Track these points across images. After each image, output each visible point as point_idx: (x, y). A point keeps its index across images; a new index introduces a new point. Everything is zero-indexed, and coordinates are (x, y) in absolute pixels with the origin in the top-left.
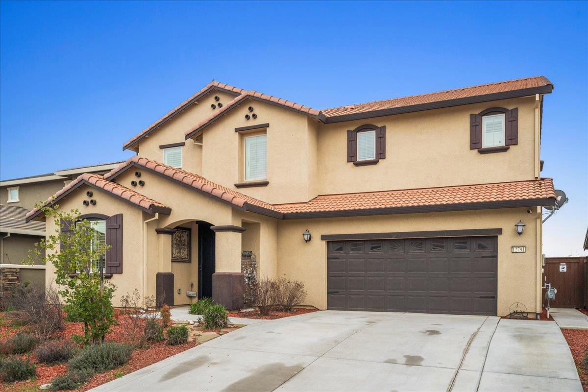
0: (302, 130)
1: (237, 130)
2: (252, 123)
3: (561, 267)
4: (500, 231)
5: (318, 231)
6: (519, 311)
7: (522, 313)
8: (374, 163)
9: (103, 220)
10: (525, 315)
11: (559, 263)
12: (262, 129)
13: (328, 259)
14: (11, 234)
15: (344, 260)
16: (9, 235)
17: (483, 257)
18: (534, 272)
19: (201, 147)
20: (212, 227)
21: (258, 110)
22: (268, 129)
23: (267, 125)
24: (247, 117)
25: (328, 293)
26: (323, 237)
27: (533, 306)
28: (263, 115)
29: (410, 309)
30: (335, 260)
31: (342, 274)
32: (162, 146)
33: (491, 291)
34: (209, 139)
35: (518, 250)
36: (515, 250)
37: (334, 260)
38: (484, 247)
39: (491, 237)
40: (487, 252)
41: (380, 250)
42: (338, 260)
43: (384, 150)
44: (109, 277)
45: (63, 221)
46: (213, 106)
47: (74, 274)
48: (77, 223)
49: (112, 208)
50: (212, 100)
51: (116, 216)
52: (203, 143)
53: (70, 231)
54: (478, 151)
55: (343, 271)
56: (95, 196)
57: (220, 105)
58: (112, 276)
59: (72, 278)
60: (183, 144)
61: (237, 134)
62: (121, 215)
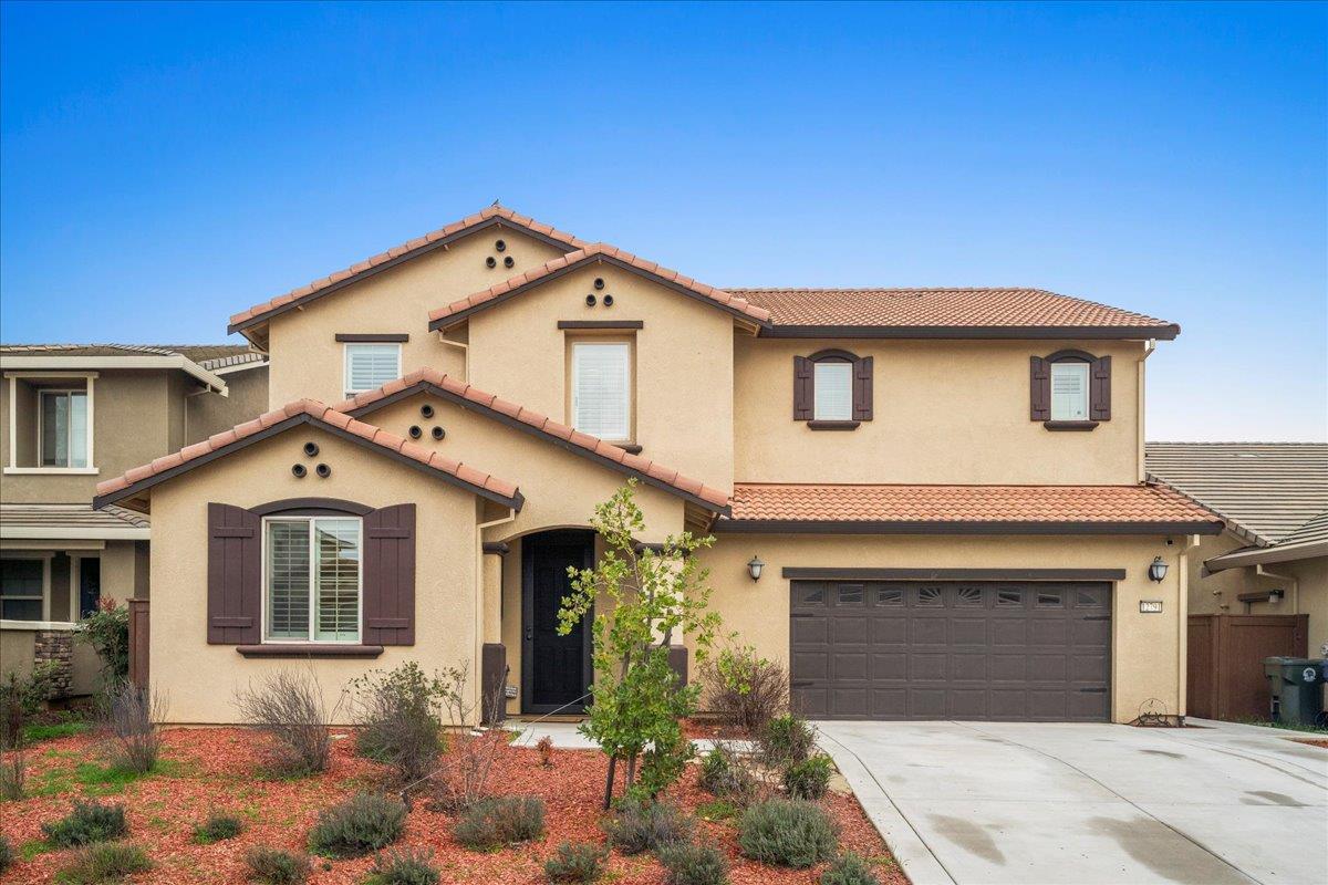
1: (562, 325)
2: (599, 314)
4: (1121, 574)
5: (775, 562)
6: (1152, 713)
7: (1157, 716)
9: (356, 515)
10: (1163, 720)
12: (627, 331)
15: (825, 619)
17: (1086, 619)
18: (1175, 647)
19: (463, 352)
22: (639, 333)
23: (639, 325)
25: (791, 686)
26: (786, 572)
27: (1173, 704)
28: (629, 302)
29: (957, 714)
30: (807, 619)
31: (821, 646)
32: (342, 335)
33: (1099, 680)
34: (486, 336)
35: (1150, 608)
36: (1146, 607)
37: (802, 619)
38: (1090, 601)
39: (1103, 585)
40: (1094, 610)
41: (899, 600)
42: (812, 619)
43: (871, 404)
44: (374, 655)
45: (217, 512)
46: (491, 262)
47: (257, 647)
48: (264, 519)
49: (379, 489)
50: (486, 248)
51: (398, 507)
52: (468, 343)
53: (241, 538)
54: (1045, 426)
55: (822, 641)
56: (330, 455)
57: (509, 262)
58: (381, 652)
59: (248, 655)
60: (403, 339)
61: (562, 333)
62: (413, 507)
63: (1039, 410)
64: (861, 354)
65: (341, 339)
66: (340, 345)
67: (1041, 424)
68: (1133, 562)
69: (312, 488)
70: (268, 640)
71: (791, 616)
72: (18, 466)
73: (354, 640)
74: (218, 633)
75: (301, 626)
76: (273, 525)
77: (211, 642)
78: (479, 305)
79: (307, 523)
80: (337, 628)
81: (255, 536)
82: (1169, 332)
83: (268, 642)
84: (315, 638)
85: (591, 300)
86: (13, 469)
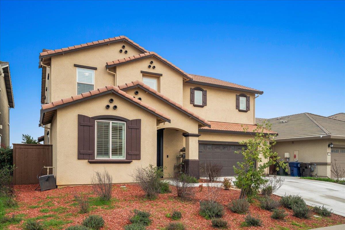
0: (180, 84)
1: (142, 72)
8: (202, 107)
9: (124, 121)
12: (158, 76)
15: (204, 153)
19: (114, 76)
22: (161, 77)
23: (161, 75)
27: (267, 171)
32: (76, 65)
34: (121, 72)
43: (206, 101)
44: (129, 162)
45: (81, 118)
46: (121, 51)
47: (94, 160)
48: (96, 121)
49: (131, 114)
50: (119, 47)
51: (136, 120)
52: (116, 73)
53: (89, 126)
54: (239, 110)
55: (204, 158)
56: (116, 102)
57: (126, 52)
58: (132, 161)
59: (91, 163)
60: (95, 69)
61: (142, 74)
62: (140, 120)
63: (238, 107)
64: (204, 89)
65: (76, 66)
66: (75, 68)
69: (111, 112)
70: (97, 158)
71: (199, 152)
73: (122, 158)
74: (81, 156)
75: (107, 154)
76: (98, 123)
77: (79, 158)
78: (122, 63)
79: (109, 123)
80: (118, 155)
81: (93, 126)
82: (261, 93)
83: (97, 159)
84: (112, 158)
85: (150, 66)
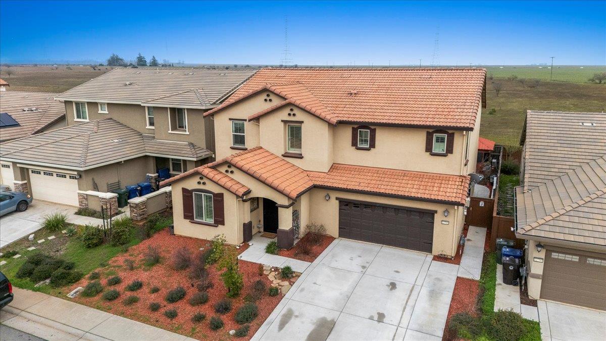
0: (324, 130)
1: (282, 121)
2: (292, 118)
3: (481, 203)
4: (436, 212)
5: (334, 195)
6: (443, 254)
7: (445, 255)
8: (368, 149)
11: (480, 201)
13: (340, 209)
14: (124, 161)
15: (349, 211)
16: (123, 162)
17: (427, 222)
18: (453, 235)
20: (276, 205)
21: (296, 111)
22: (303, 125)
23: (302, 122)
24: (289, 115)
25: (340, 228)
26: (337, 199)
27: (451, 252)
28: (300, 115)
31: (348, 219)
33: (430, 241)
34: (263, 123)
35: (445, 223)
36: (443, 223)
37: (343, 211)
38: (428, 218)
39: (432, 214)
42: (345, 211)
43: (375, 143)
44: (217, 226)
45: (184, 190)
46: (266, 100)
47: (194, 221)
48: (193, 193)
49: (215, 189)
50: (264, 96)
51: (220, 194)
52: (259, 124)
53: (189, 196)
54: (430, 154)
55: (348, 217)
56: (205, 179)
57: (270, 100)
59: (191, 222)
60: (245, 120)
61: (283, 123)
62: (223, 194)
63: (429, 149)
64: (372, 127)
65: (230, 119)
67: (428, 153)
68: (440, 209)
69: (202, 187)
70: (195, 219)
72: (172, 131)
73: (212, 222)
75: (202, 217)
76: (195, 194)
77: (185, 218)
79: (202, 195)
80: (209, 219)
81: (191, 196)
84: (205, 221)
86: (170, 132)
